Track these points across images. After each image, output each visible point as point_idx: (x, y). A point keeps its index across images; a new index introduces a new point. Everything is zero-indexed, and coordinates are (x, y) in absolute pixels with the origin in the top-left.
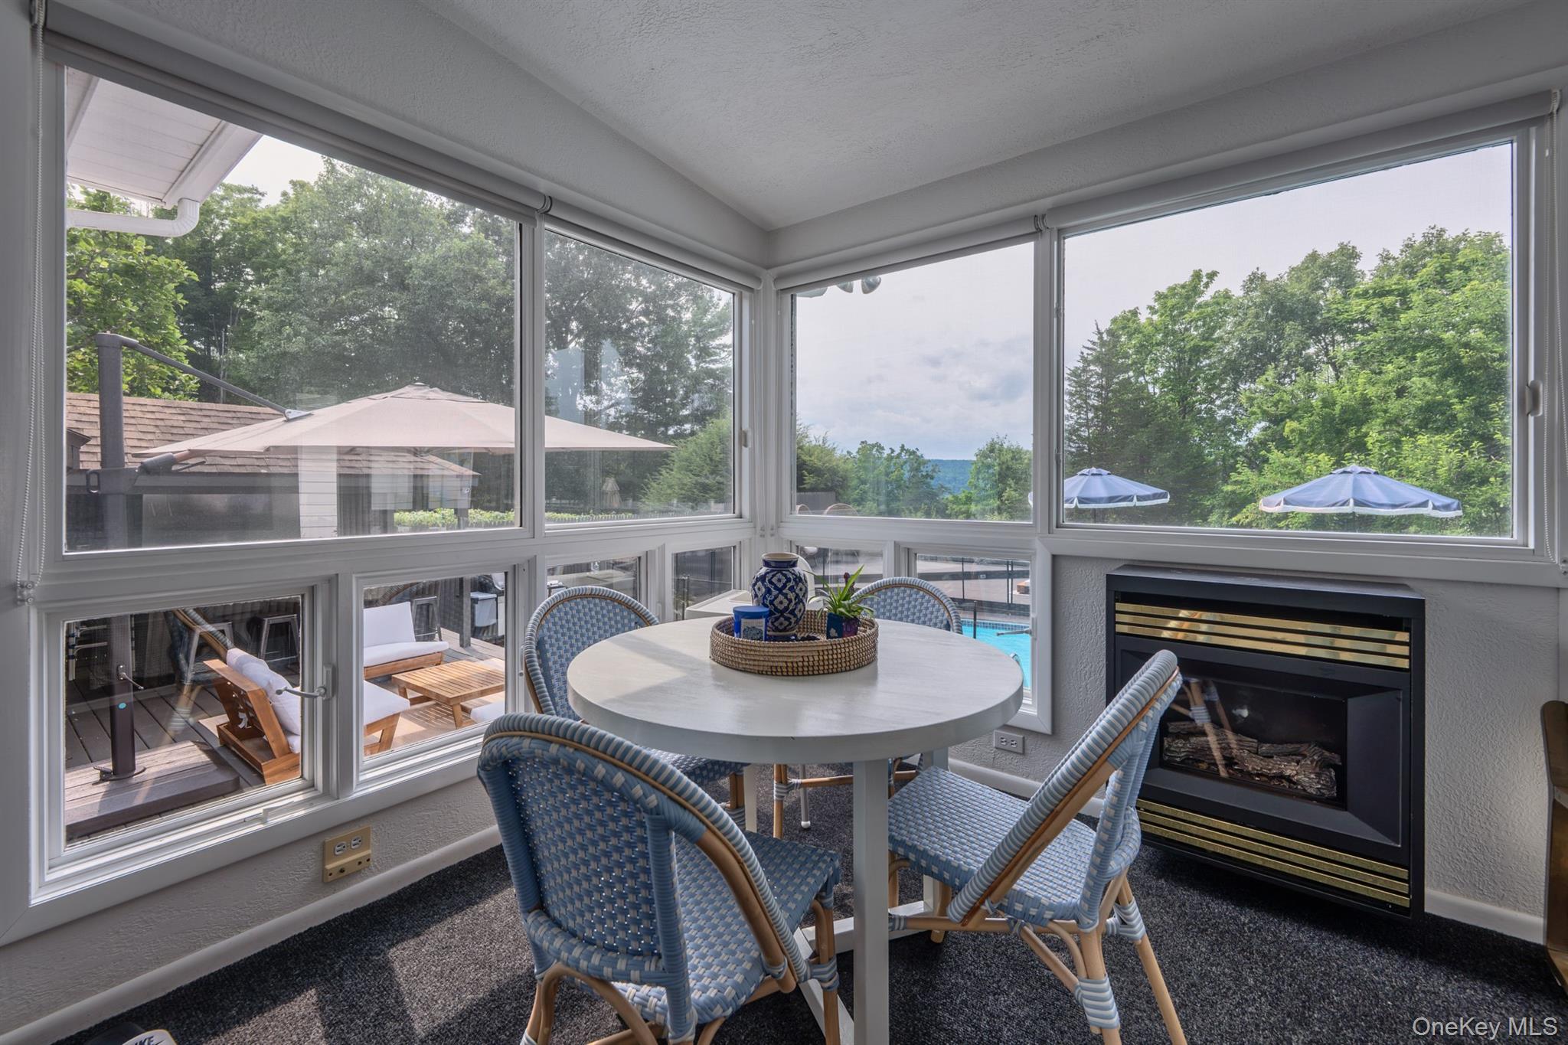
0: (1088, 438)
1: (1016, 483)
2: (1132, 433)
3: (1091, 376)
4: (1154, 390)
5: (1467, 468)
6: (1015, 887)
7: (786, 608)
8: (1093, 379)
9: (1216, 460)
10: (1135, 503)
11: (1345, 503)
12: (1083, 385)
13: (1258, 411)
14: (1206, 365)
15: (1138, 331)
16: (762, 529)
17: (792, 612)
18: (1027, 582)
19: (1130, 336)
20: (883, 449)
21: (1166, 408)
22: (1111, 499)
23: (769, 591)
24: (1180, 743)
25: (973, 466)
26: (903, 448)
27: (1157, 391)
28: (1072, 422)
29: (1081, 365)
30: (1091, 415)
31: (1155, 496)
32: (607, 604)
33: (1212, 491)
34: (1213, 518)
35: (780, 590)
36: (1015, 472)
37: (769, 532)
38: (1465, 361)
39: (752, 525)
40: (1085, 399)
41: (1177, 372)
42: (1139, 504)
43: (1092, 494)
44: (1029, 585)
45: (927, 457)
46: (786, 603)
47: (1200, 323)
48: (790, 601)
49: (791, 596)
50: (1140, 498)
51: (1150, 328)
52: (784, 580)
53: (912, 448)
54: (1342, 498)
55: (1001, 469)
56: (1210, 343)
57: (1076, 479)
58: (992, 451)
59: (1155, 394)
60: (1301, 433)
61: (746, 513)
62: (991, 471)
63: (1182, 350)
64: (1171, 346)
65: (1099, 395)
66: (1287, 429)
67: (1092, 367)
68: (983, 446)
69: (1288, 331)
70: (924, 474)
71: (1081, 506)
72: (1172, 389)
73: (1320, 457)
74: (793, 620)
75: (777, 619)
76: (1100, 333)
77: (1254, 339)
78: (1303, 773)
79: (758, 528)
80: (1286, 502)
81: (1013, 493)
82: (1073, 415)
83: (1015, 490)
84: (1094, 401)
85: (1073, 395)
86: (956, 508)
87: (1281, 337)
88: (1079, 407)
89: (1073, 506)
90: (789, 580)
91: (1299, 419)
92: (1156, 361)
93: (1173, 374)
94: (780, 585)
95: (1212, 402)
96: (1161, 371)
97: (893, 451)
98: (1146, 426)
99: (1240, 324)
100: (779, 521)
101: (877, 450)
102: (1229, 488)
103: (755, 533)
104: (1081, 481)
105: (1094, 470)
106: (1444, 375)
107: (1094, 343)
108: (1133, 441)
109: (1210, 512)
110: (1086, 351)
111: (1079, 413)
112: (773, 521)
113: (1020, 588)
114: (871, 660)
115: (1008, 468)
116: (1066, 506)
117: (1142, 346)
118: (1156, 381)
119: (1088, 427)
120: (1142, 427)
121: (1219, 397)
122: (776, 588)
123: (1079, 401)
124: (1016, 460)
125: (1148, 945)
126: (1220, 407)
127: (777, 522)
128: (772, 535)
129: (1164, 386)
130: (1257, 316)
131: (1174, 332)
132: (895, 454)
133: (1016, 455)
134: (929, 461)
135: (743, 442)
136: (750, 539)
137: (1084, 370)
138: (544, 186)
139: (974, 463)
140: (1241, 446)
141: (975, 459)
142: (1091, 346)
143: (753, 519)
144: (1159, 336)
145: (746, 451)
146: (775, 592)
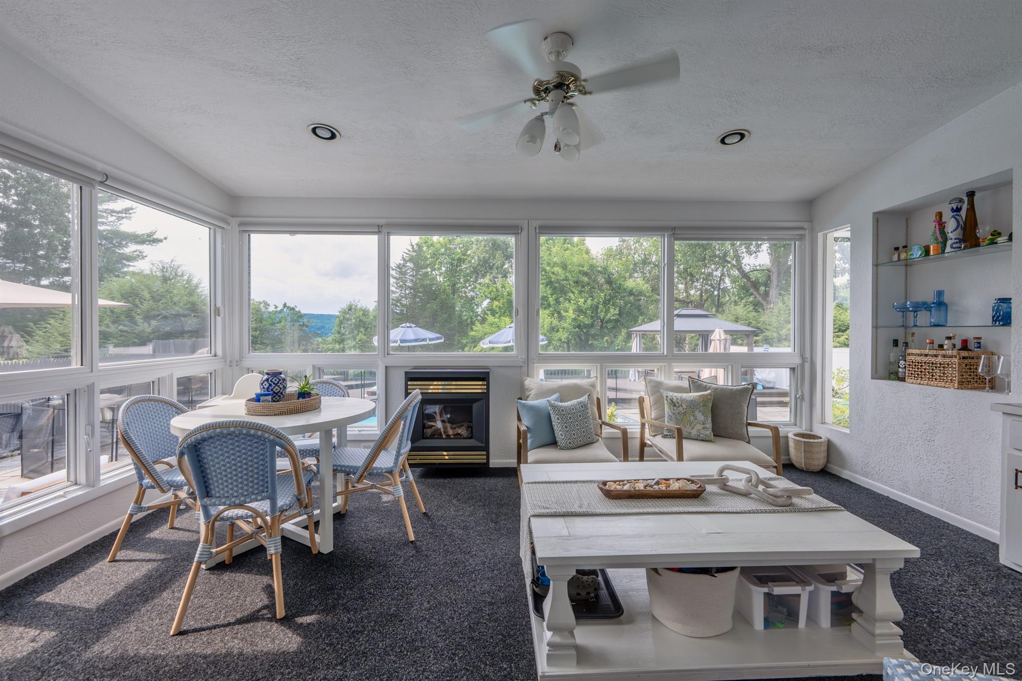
0: (406, 305)
1: (365, 330)
2: (428, 303)
3: (408, 269)
4: (440, 279)
5: (553, 325)
6: (374, 465)
7: (279, 391)
8: (409, 271)
9: (467, 319)
10: (428, 342)
11: (510, 342)
12: (403, 274)
13: (483, 295)
14: (465, 268)
15: (432, 245)
16: (231, 362)
17: (282, 393)
18: (375, 388)
19: (428, 247)
20: (269, 305)
21: (445, 290)
22: (416, 340)
23: (270, 385)
24: (429, 430)
25: (337, 319)
26: (285, 305)
27: (442, 280)
28: (397, 295)
29: (402, 262)
30: (407, 292)
31: (438, 338)
32: (158, 404)
33: (465, 334)
34: (466, 349)
35: (276, 385)
36: (365, 323)
37: (235, 363)
38: (553, 280)
39: (223, 360)
40: (405, 282)
41: (451, 270)
42: (430, 343)
43: (408, 337)
44: (376, 390)
45: (303, 312)
46: (279, 389)
47: (461, 246)
48: (281, 388)
49: (281, 386)
50: (430, 340)
51: (439, 245)
52: (278, 380)
53: (292, 306)
54: (509, 339)
55: (356, 321)
56: (466, 257)
57: (399, 329)
58: (350, 309)
59: (440, 281)
60: (500, 307)
61: (220, 352)
62: (349, 322)
63: (453, 259)
64: (448, 256)
65: (412, 281)
66: (494, 305)
67: (408, 264)
68: (344, 306)
69: (497, 256)
70: (301, 323)
71: (401, 345)
72: (448, 280)
73: (506, 319)
74: (282, 396)
75: (274, 397)
76: (412, 246)
77: (484, 257)
78: (462, 431)
79: (228, 361)
80: (490, 343)
81: (363, 336)
82: (398, 291)
83: (365, 335)
84: (409, 284)
85: (398, 280)
86: (325, 347)
87: (494, 258)
88: (401, 286)
89: (397, 345)
90: (280, 380)
91: (499, 301)
92: (441, 263)
93: (449, 271)
94: (276, 382)
95: (467, 288)
96: (444, 269)
97: (276, 307)
98: (435, 299)
99: (478, 249)
100: (241, 357)
101: (264, 306)
102: (472, 333)
103: (226, 364)
104: (401, 331)
105: (408, 325)
106: (547, 285)
107: (409, 251)
108: (429, 307)
109: (466, 345)
110: (405, 255)
111: (401, 290)
112: (237, 357)
113: (368, 393)
114: (319, 407)
115: (361, 321)
116: (392, 345)
117: (434, 254)
118: (441, 274)
119: (406, 299)
120: (433, 300)
121: (470, 286)
122: (274, 383)
123: (401, 283)
124: (365, 316)
125: (413, 482)
126: (471, 290)
127: (240, 359)
128: (237, 365)
129: (445, 277)
130: (485, 246)
131: (450, 249)
132: (279, 309)
133: (365, 312)
134: (305, 315)
135: (217, 313)
136: (222, 368)
137: (404, 266)
138: (100, 166)
139: (338, 317)
140: (478, 311)
141: (338, 314)
142: (407, 252)
143: (224, 357)
144: (443, 250)
145: (219, 319)
146: (274, 385)
